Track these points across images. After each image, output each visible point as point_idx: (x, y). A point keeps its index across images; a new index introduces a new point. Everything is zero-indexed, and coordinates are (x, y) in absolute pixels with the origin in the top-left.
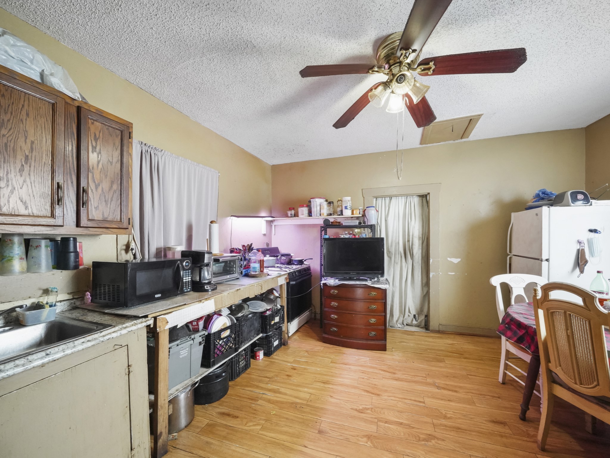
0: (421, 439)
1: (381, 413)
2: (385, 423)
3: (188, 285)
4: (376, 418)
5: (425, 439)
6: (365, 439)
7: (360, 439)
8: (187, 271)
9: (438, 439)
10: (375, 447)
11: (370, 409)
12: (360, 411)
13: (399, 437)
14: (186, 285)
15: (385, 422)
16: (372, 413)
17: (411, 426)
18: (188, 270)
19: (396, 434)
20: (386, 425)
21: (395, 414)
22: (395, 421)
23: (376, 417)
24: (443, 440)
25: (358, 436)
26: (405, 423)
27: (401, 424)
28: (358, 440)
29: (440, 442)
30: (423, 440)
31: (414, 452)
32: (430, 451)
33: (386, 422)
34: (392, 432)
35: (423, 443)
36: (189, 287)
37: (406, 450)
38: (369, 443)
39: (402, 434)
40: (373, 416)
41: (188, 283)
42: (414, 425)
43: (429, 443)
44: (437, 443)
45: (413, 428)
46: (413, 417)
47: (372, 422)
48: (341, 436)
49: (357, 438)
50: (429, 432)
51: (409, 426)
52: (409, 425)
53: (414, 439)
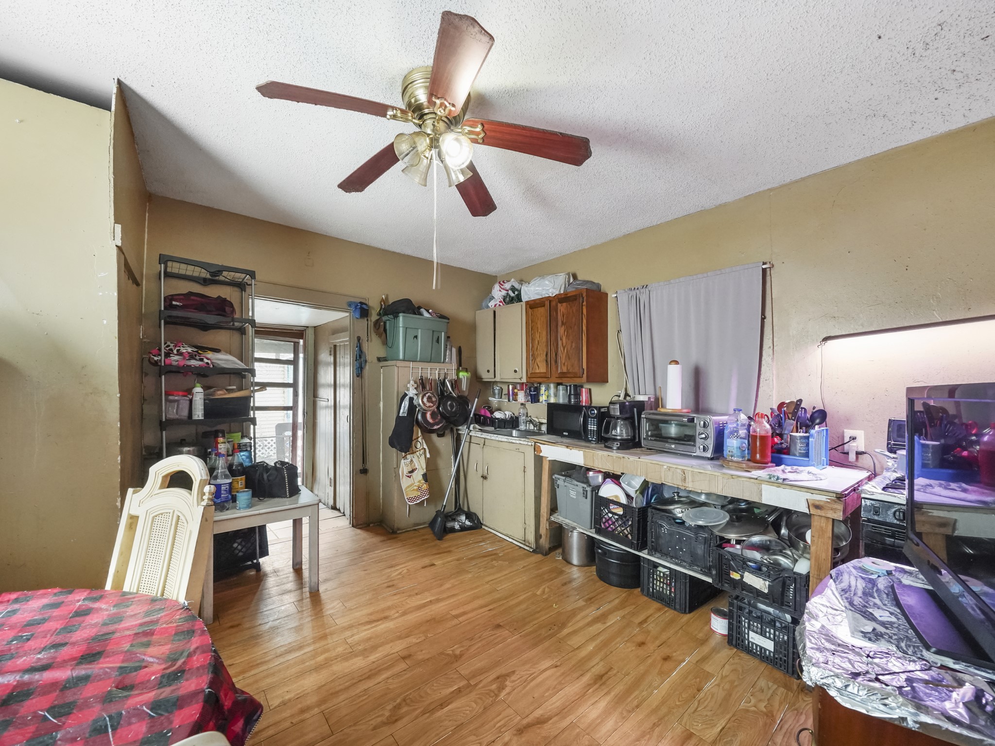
0: (404, 703)
1: (479, 698)
2: (459, 688)
3: (594, 434)
4: (476, 685)
5: (399, 708)
6: (458, 652)
7: (462, 649)
8: (592, 419)
9: (384, 724)
10: (442, 653)
11: (496, 692)
12: (502, 679)
13: (429, 684)
14: (591, 434)
15: (462, 690)
16: (487, 688)
17: (428, 715)
18: (594, 418)
19: (435, 685)
20: (455, 687)
21: (462, 715)
22: (451, 703)
23: (477, 688)
24: (375, 728)
25: (467, 650)
26: (438, 711)
27: (442, 706)
28: (462, 647)
29: (379, 720)
30: (400, 704)
31: (402, 679)
32: (386, 694)
33: (459, 690)
34: (441, 683)
35: (398, 701)
36: (594, 436)
37: (411, 674)
38: (451, 652)
39: (429, 691)
40: (481, 685)
41: (594, 432)
42: (426, 719)
43: (390, 707)
44: (382, 715)
45: (423, 713)
46: (438, 734)
47: (474, 675)
48: (480, 637)
49: (465, 648)
50: (400, 724)
51: (430, 710)
52: (432, 711)
53: (411, 697)
